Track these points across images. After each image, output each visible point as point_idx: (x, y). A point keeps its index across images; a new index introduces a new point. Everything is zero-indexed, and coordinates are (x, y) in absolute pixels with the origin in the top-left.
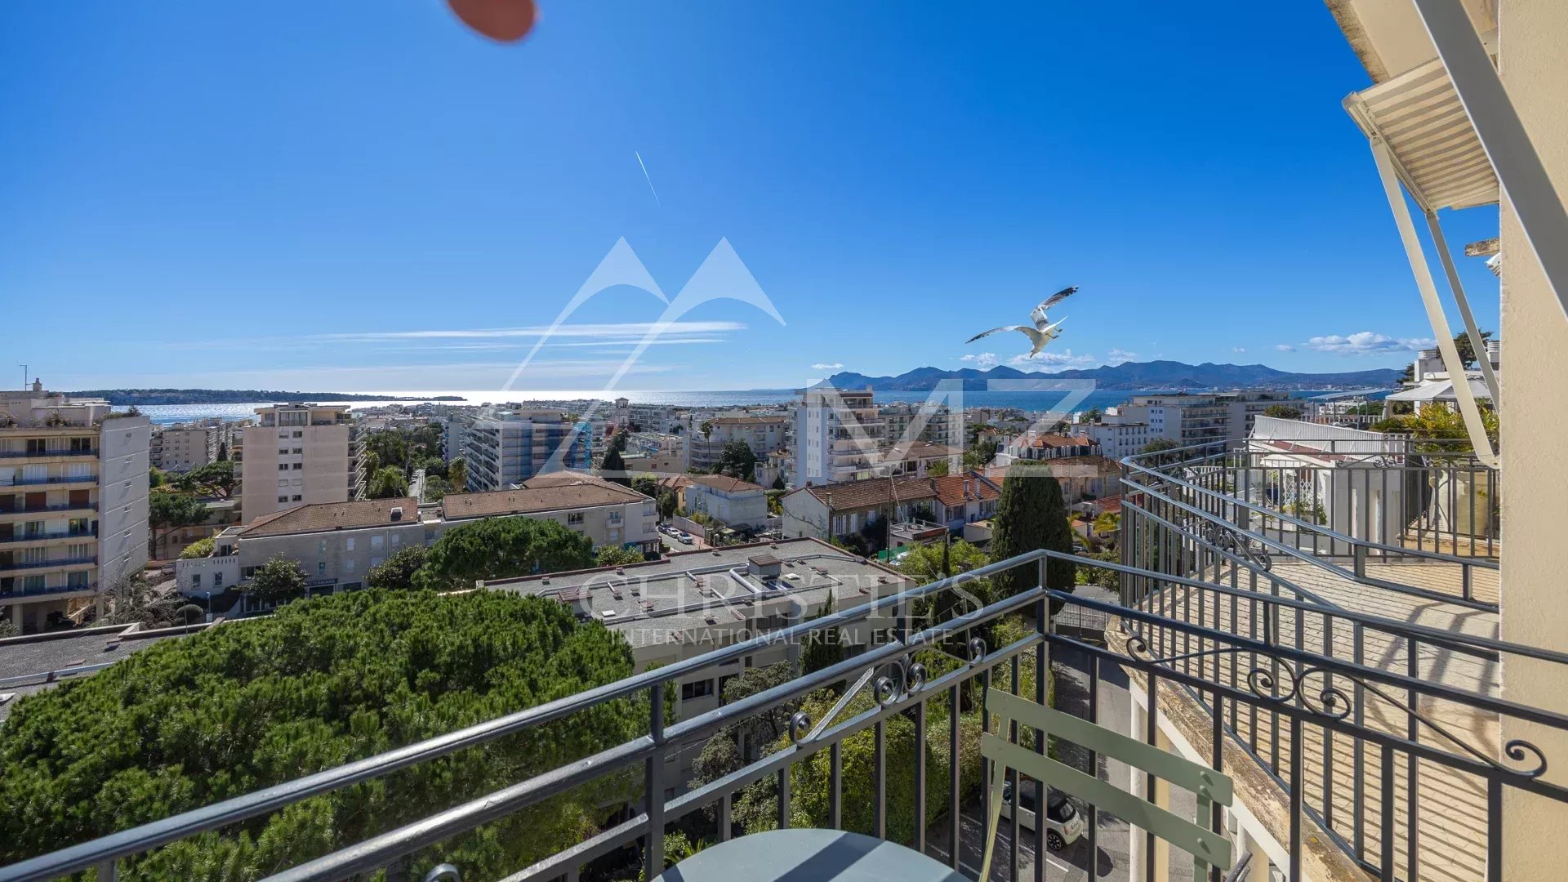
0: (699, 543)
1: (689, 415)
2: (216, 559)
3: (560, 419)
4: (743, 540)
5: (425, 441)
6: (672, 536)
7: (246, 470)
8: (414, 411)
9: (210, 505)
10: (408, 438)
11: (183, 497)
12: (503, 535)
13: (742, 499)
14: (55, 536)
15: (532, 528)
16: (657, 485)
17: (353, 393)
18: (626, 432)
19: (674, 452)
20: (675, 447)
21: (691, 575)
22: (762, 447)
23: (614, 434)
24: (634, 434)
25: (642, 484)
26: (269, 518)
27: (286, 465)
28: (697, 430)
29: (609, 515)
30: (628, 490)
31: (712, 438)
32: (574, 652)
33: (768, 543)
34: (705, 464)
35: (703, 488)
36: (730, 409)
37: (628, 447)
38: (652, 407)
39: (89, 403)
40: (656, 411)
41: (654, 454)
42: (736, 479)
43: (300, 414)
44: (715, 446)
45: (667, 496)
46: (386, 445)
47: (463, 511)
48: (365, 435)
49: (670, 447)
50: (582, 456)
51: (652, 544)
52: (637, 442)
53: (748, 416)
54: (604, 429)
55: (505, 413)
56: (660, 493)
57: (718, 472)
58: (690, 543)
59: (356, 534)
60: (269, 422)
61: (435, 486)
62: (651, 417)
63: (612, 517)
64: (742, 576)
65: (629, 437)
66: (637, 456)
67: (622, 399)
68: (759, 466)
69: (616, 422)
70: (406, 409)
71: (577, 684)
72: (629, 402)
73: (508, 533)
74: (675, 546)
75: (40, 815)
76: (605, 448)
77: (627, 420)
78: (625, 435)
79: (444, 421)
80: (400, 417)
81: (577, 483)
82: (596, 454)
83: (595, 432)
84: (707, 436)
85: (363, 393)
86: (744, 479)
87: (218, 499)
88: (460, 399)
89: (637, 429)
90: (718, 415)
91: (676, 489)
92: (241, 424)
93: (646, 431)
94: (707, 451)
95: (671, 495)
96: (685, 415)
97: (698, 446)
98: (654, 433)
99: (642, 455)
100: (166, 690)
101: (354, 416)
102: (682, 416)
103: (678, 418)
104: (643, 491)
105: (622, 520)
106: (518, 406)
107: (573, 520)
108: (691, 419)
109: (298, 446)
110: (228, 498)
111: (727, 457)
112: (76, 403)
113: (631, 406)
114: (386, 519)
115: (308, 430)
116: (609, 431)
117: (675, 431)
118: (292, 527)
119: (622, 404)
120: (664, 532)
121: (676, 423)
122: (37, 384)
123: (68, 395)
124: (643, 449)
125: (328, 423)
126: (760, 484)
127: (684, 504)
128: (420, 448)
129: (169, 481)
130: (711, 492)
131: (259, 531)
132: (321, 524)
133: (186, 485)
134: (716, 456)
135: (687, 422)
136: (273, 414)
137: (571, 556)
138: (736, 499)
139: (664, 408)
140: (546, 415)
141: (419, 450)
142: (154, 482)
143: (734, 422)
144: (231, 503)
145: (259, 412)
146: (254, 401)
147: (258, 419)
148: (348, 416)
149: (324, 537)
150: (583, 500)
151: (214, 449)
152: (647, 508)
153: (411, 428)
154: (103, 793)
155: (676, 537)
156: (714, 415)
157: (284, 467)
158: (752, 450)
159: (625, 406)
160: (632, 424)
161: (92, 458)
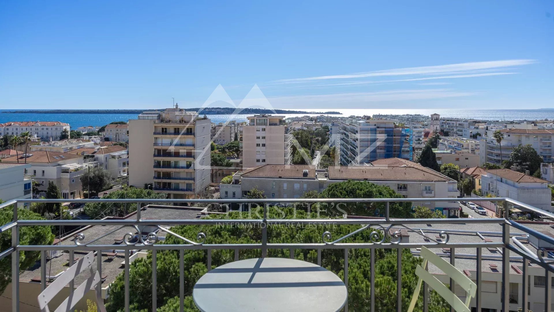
0: (491, 215)
1: (485, 126)
2: (233, 185)
3: (393, 126)
4: (529, 219)
5: (321, 136)
6: (470, 208)
7: (245, 145)
8: (316, 119)
9: (232, 161)
10: (312, 134)
11: (222, 156)
12: (358, 191)
13: (528, 189)
14: (182, 168)
15: (374, 189)
16: (459, 172)
17: (287, 110)
18: (438, 136)
19: (473, 151)
20: (474, 147)
21: (480, 235)
22: (548, 152)
23: (430, 136)
24: (443, 137)
25: (448, 170)
26: (253, 169)
27: (259, 144)
28: (491, 136)
29: (424, 188)
30: (437, 173)
31: (503, 143)
32: (390, 262)
33: (548, 224)
34: (498, 161)
35: (495, 178)
36: (520, 123)
37: (439, 146)
38: (457, 120)
39: (192, 113)
40: (460, 123)
41: (457, 151)
42: (523, 174)
43: (264, 120)
44: (506, 148)
45: (467, 180)
46: (302, 137)
47: (338, 176)
48: (292, 131)
49: (470, 147)
50: (407, 149)
51: (455, 211)
52: (446, 143)
53: (536, 128)
54: (423, 133)
55: (361, 122)
56: (461, 177)
57: (508, 167)
58: (484, 214)
59: (288, 181)
60: (252, 123)
61: (325, 160)
62: (457, 127)
63: (426, 189)
64: (523, 243)
65: (440, 139)
66: (445, 152)
67: (435, 114)
68: (544, 165)
69: (431, 130)
70: (312, 118)
71: (389, 281)
72: (440, 117)
73: (361, 190)
74: (472, 216)
75: (174, 272)
76: (423, 146)
77: (439, 128)
78: (437, 138)
79: (330, 125)
80: (309, 123)
81: (403, 165)
82: (417, 149)
83: (417, 135)
84: (499, 141)
85: (292, 110)
86: (531, 174)
87: (234, 158)
88: (338, 113)
89: (446, 134)
90: (509, 127)
91: (474, 176)
92: (242, 124)
93: (453, 136)
94: (499, 152)
95: (470, 180)
96: (482, 126)
97: (492, 148)
98: (458, 138)
99: (449, 151)
100: (212, 235)
101: (287, 121)
102: (480, 127)
103: (477, 128)
104: (448, 175)
105: (433, 192)
106: (368, 118)
107: (401, 188)
108: (487, 129)
109: (264, 135)
110: (238, 158)
111: (516, 157)
112: (188, 113)
113: (441, 119)
114: (301, 176)
115: (268, 127)
116: (427, 134)
117: (475, 136)
118: (261, 174)
119: (435, 118)
120: (465, 204)
121: (475, 131)
122: (177, 106)
123: (186, 110)
124: (450, 147)
125: (275, 124)
126: (545, 179)
127: (480, 187)
128: (318, 139)
129: (218, 148)
130: (502, 181)
131: (249, 174)
132: (273, 174)
133: (223, 151)
134: (507, 156)
135: (484, 131)
136: (254, 120)
137: (398, 209)
138: (523, 188)
139: (466, 121)
140: (385, 123)
141: (317, 140)
142: (212, 148)
143: (522, 132)
144: (238, 161)
145: (248, 118)
146: (248, 113)
147: (248, 122)
148: (284, 121)
149: (274, 181)
150: (408, 177)
151: (233, 135)
152: (451, 186)
153: (314, 128)
154: (192, 269)
155: (473, 209)
156: (506, 127)
157: (258, 145)
158: (538, 153)
159: (437, 119)
160: (442, 131)
161: (192, 136)
